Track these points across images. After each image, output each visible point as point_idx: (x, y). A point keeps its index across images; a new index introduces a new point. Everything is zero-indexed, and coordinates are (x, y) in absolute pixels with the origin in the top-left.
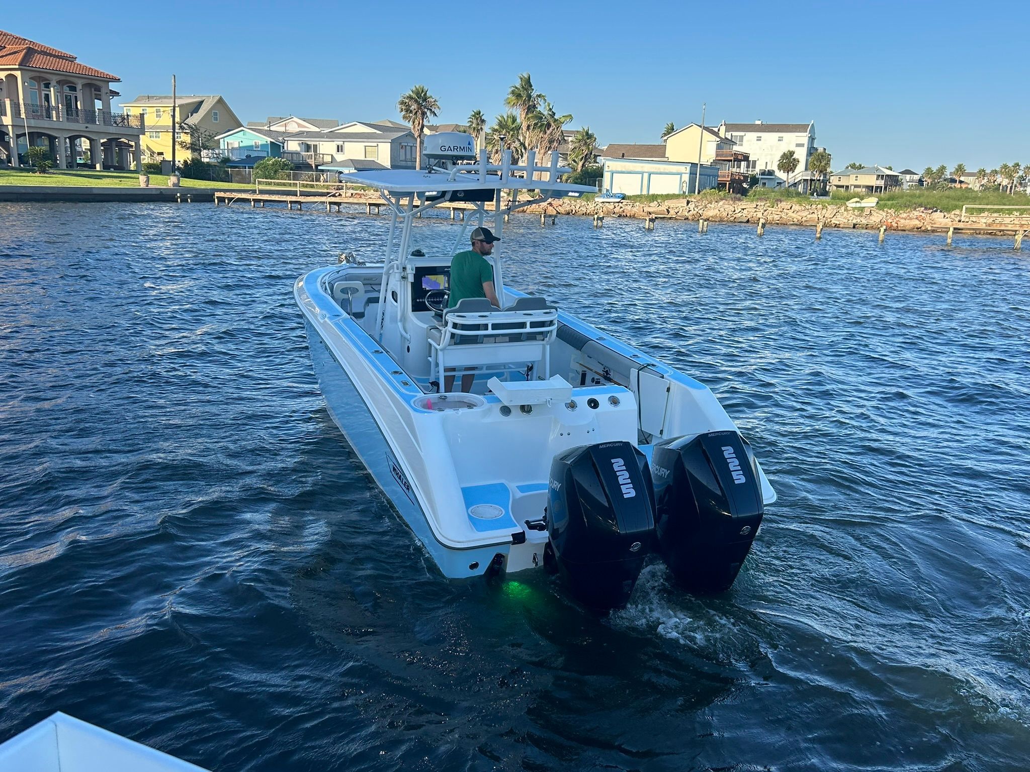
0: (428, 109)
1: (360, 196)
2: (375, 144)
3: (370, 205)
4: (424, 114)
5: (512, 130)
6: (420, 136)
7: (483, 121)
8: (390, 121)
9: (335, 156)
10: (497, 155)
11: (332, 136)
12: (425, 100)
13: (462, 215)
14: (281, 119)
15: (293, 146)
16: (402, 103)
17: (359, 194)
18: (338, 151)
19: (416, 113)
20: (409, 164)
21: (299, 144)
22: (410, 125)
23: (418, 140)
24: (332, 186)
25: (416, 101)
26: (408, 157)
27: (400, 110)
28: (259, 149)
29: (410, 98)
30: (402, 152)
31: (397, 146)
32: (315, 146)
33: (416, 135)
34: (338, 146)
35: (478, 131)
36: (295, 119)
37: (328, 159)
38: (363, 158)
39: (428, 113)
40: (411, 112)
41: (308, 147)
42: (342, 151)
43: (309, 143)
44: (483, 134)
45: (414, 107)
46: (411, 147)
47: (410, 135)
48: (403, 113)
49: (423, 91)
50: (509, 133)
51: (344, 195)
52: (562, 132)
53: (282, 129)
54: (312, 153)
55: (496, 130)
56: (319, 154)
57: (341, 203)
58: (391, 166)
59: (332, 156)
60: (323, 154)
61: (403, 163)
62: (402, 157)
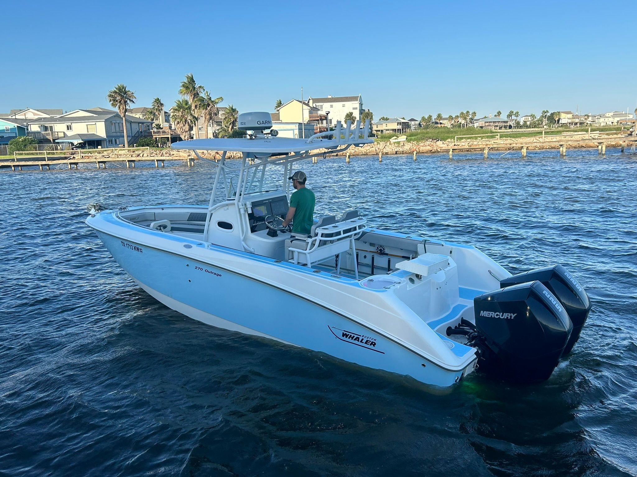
0: (128, 99)
1: (89, 157)
2: (94, 123)
3: (99, 162)
4: (125, 102)
5: (187, 109)
6: (124, 116)
7: (162, 105)
8: (100, 108)
9: (66, 132)
10: (178, 125)
11: (62, 120)
12: (125, 93)
13: (163, 164)
14: (20, 110)
15: (35, 128)
16: (110, 96)
17: (87, 156)
18: (68, 129)
19: (120, 102)
20: (119, 134)
21: (39, 127)
22: (116, 109)
23: (124, 119)
24: (68, 152)
25: (120, 94)
26: (118, 130)
27: (108, 101)
28: (9, 132)
29: (115, 92)
30: (113, 127)
31: (109, 124)
32: (51, 127)
33: (122, 115)
34: (68, 126)
35: (159, 110)
36: (31, 110)
37: (61, 135)
38: (86, 133)
39: (128, 101)
40: (117, 101)
41: (46, 128)
42: (71, 129)
43: (46, 125)
44: (163, 112)
45: (118, 98)
46: (115, 123)
47: (117, 116)
48: (111, 102)
49: (123, 88)
50: (185, 111)
51: (76, 158)
52: (217, 108)
53: (23, 117)
54: (50, 132)
55: (176, 110)
56: (55, 132)
57: (78, 163)
58: (107, 137)
59: (64, 132)
60: (58, 132)
61: (114, 134)
62: (113, 130)
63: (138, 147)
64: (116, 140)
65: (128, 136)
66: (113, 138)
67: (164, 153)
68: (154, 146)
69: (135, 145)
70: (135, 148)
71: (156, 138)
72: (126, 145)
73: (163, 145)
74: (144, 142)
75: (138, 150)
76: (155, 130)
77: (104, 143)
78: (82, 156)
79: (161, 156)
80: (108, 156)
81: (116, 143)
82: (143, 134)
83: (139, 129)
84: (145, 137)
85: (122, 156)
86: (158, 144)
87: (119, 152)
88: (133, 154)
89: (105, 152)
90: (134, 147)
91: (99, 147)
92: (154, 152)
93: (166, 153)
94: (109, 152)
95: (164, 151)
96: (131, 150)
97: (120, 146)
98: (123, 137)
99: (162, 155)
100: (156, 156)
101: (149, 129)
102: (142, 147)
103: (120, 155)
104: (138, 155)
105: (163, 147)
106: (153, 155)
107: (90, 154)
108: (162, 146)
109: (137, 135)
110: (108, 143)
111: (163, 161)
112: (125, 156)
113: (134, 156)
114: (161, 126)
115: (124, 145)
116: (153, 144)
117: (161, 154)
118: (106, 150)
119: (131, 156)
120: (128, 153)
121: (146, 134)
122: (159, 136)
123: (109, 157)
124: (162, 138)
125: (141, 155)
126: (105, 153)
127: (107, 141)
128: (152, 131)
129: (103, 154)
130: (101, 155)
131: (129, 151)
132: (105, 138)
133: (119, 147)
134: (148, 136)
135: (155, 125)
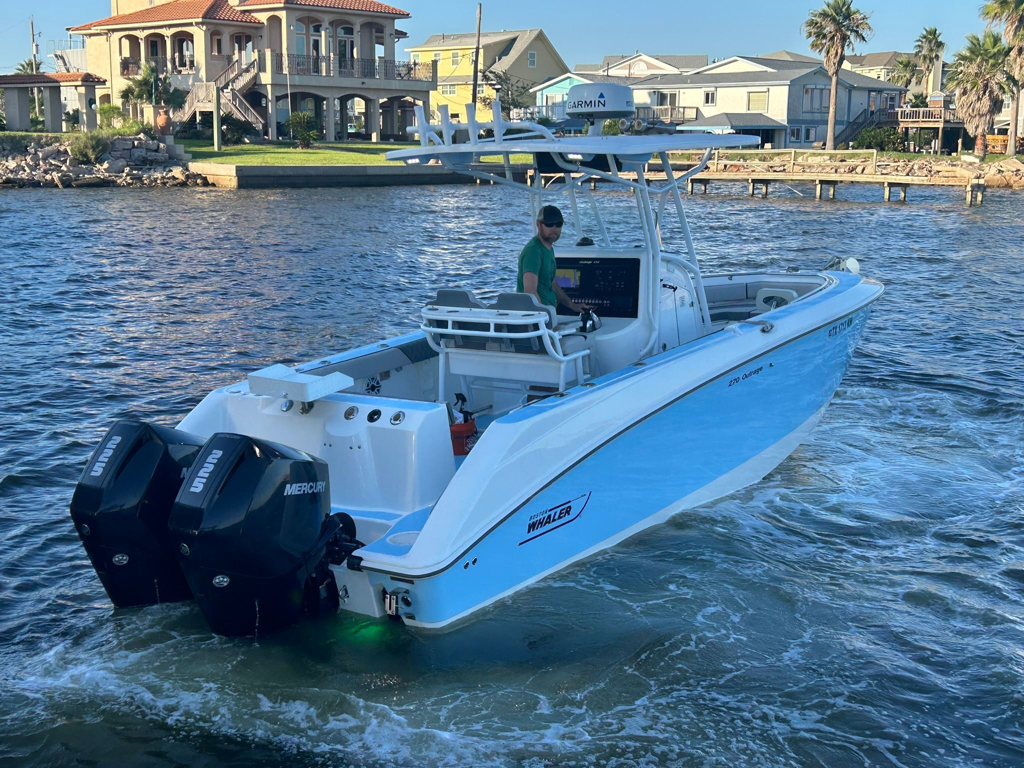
0: (852, 31)
1: (738, 168)
2: (765, 89)
3: (755, 181)
4: (844, 38)
5: (994, 56)
6: (836, 73)
7: (940, 45)
8: (788, 53)
9: (702, 109)
10: (964, 98)
11: (698, 79)
12: (848, 16)
13: (902, 195)
14: (623, 57)
15: (641, 97)
16: (812, 23)
17: (735, 166)
18: (707, 102)
19: (832, 38)
20: (817, 116)
21: (650, 94)
22: (821, 57)
23: (834, 79)
24: (696, 154)
25: (834, 20)
26: (816, 105)
27: (806, 34)
29: (824, 15)
30: (807, 98)
31: (797, 90)
32: (673, 96)
33: (831, 71)
34: (707, 95)
35: (931, 60)
36: (644, 57)
37: (691, 114)
38: (743, 110)
39: (852, 37)
40: (825, 36)
41: (662, 98)
42: (713, 101)
43: (665, 91)
44: (938, 65)
45: (829, 28)
46: (822, 90)
47: (821, 72)
48: (813, 38)
49: (844, 4)
50: (987, 61)
51: (713, 168)
53: (624, 73)
54: (669, 106)
55: (964, 58)
56: (679, 107)
57: (709, 180)
58: (789, 121)
59: (697, 109)
60: (684, 108)
61: (808, 117)
62: (807, 106)
63: (857, 148)
64: (808, 132)
65: (836, 123)
66: (803, 126)
67: (916, 167)
68: (895, 150)
69: (851, 144)
70: (850, 151)
71: (907, 129)
72: (830, 143)
73: (921, 148)
74: (874, 137)
75: (852, 156)
76: (908, 109)
77: (780, 138)
78: (725, 166)
79: (908, 175)
80: (782, 168)
81: (807, 137)
82: (875, 118)
83: (869, 106)
84: (879, 125)
85: (814, 170)
86: (909, 144)
87: (810, 159)
88: (839, 167)
89: (776, 159)
90: (847, 149)
91: (768, 146)
92: (893, 164)
93: (920, 168)
94: (786, 158)
95: (916, 163)
96: (837, 155)
97: (815, 144)
98: (826, 123)
99: (910, 171)
100: (894, 173)
101: (892, 107)
102: (867, 148)
103: (810, 167)
104: (852, 170)
105: (919, 152)
106: (889, 170)
107: (742, 162)
108: (917, 149)
109: (860, 120)
110: (788, 136)
111: (905, 186)
112: (820, 169)
113: (842, 171)
114: (928, 100)
115: (824, 144)
116: (894, 144)
117: (908, 170)
118: (778, 154)
119: (834, 170)
120: (829, 162)
121: (883, 118)
122: (916, 125)
123: (784, 170)
124: (921, 128)
125: (859, 170)
126: (777, 161)
127: (788, 131)
128: (900, 110)
129: (771, 163)
130: (766, 164)
131: (832, 157)
132: (785, 126)
133: (813, 148)
134: (886, 123)
135: (912, 98)
